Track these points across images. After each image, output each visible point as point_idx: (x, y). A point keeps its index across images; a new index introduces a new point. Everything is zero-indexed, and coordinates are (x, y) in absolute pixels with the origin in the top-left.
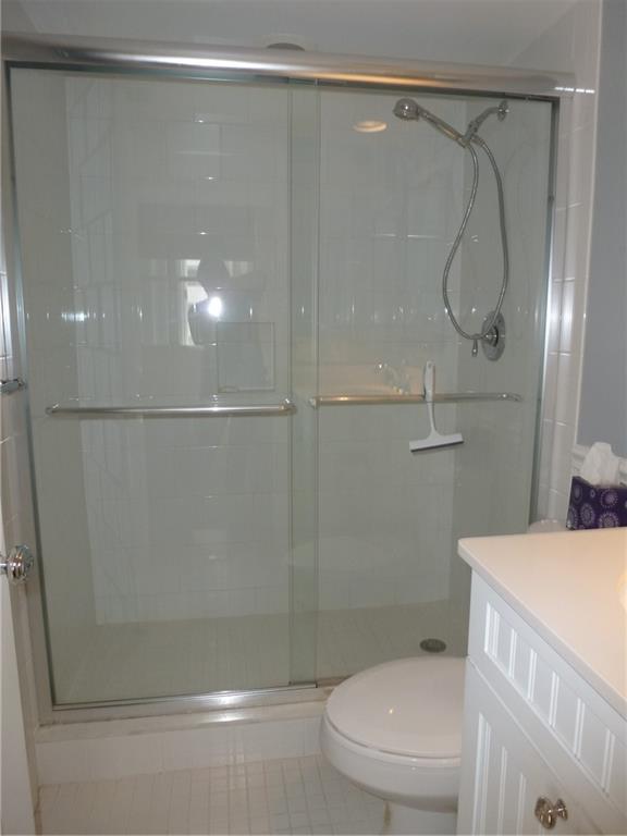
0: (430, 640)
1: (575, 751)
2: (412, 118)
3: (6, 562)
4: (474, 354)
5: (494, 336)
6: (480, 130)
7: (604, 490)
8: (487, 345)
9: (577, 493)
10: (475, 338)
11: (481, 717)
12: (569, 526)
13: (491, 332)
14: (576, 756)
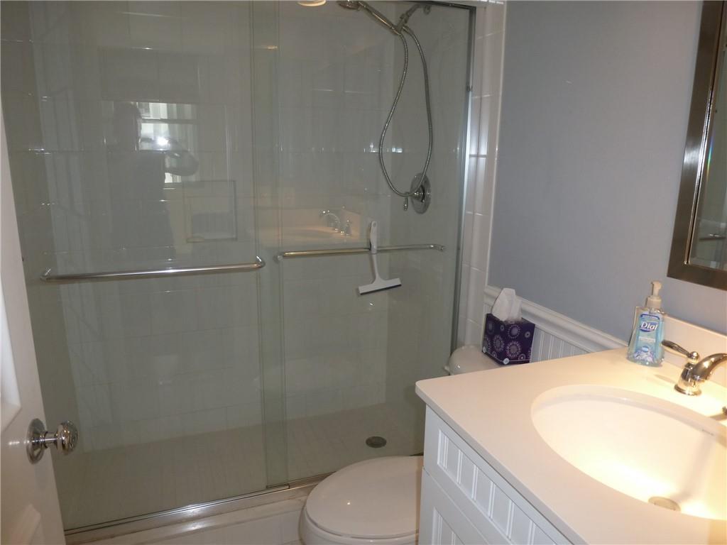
0: (374, 438)
1: (507, 534)
2: (353, 9)
3: (55, 437)
4: (405, 208)
5: (421, 193)
6: (409, 22)
7: (510, 325)
8: (415, 201)
9: (490, 326)
10: (406, 195)
11: (435, 512)
12: (484, 352)
13: (418, 191)
14: (508, 537)
